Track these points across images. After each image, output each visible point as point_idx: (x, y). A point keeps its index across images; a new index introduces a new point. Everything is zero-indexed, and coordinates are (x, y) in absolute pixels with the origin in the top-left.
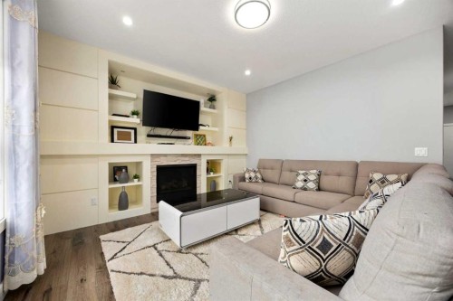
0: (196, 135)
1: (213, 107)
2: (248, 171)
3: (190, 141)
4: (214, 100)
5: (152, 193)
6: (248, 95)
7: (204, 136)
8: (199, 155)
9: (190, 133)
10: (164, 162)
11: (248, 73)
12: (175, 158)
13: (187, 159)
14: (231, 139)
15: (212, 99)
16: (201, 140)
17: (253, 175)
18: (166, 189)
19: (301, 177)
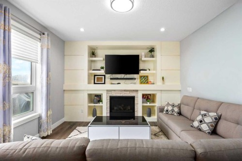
0: (141, 77)
1: (153, 56)
2: (168, 104)
3: (135, 81)
4: (154, 51)
5: (107, 111)
6: (180, 42)
7: (147, 76)
8: (137, 91)
9: (135, 76)
10: (114, 94)
11: (163, 30)
12: (120, 92)
13: (128, 92)
14: (163, 78)
15: (152, 50)
16: (145, 80)
17: (170, 108)
18: (117, 110)
19: (200, 118)
